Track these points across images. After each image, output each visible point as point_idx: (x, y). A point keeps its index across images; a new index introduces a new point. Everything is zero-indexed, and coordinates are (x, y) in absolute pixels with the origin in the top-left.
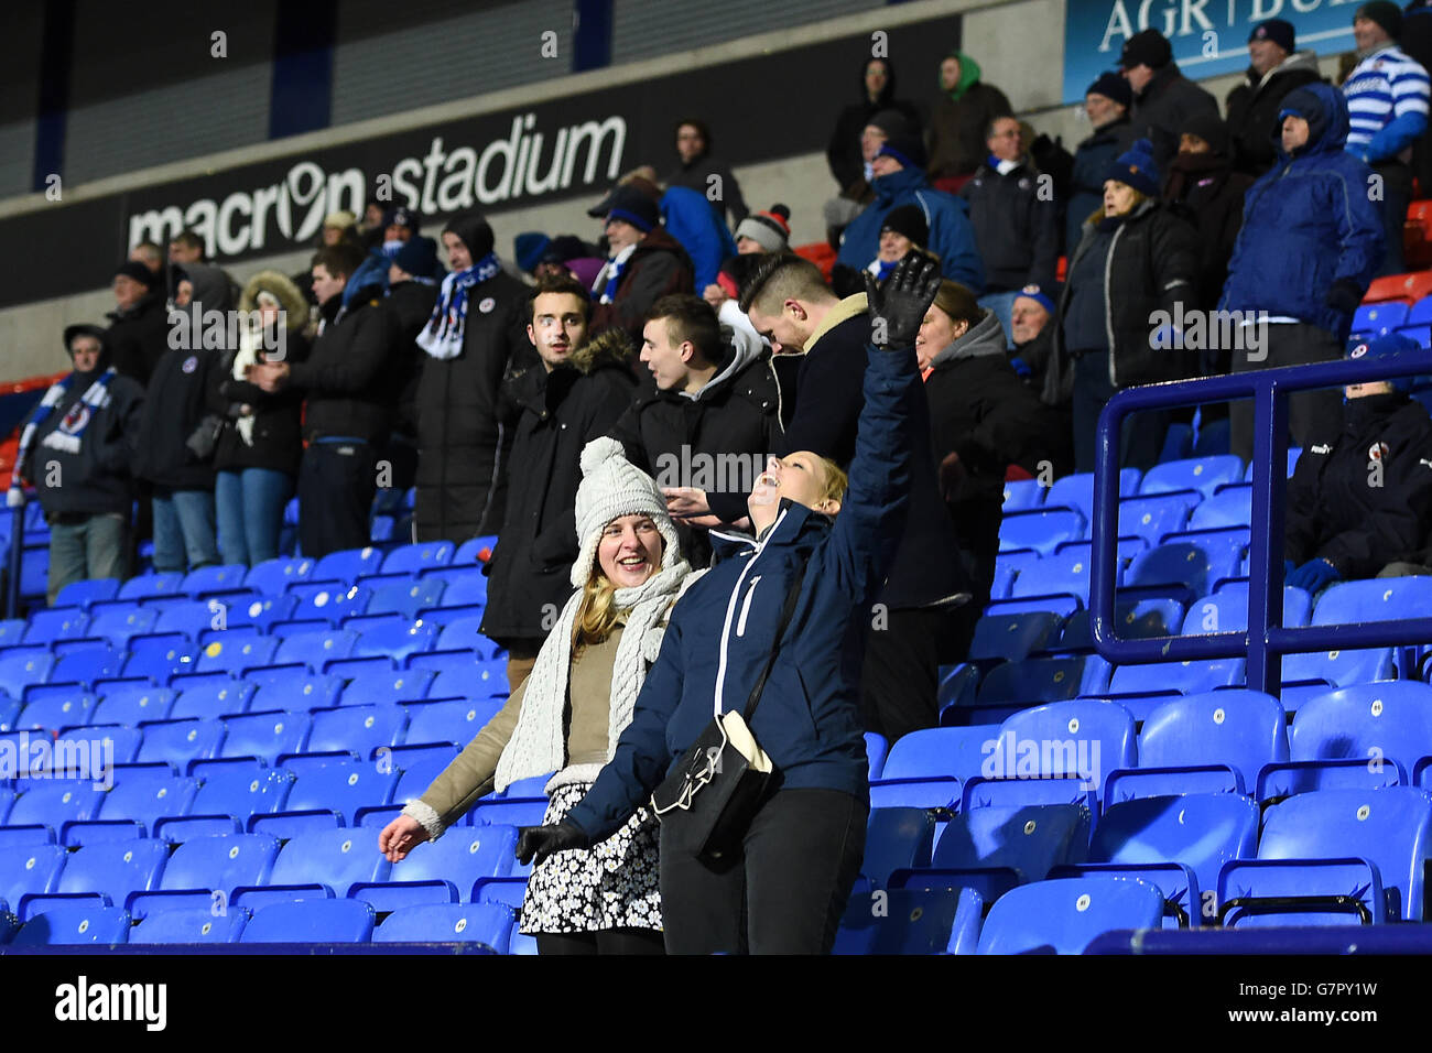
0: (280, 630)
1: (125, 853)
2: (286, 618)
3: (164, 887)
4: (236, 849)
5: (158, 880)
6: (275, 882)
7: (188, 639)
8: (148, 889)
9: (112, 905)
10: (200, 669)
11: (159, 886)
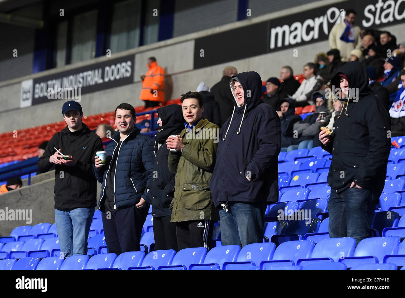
0: (320, 171)
1: (260, 248)
2: (322, 167)
3: (274, 259)
4: (299, 246)
5: (272, 256)
6: (313, 257)
7: (288, 175)
8: (268, 260)
9: (255, 265)
10: (291, 185)
11: (272, 259)
